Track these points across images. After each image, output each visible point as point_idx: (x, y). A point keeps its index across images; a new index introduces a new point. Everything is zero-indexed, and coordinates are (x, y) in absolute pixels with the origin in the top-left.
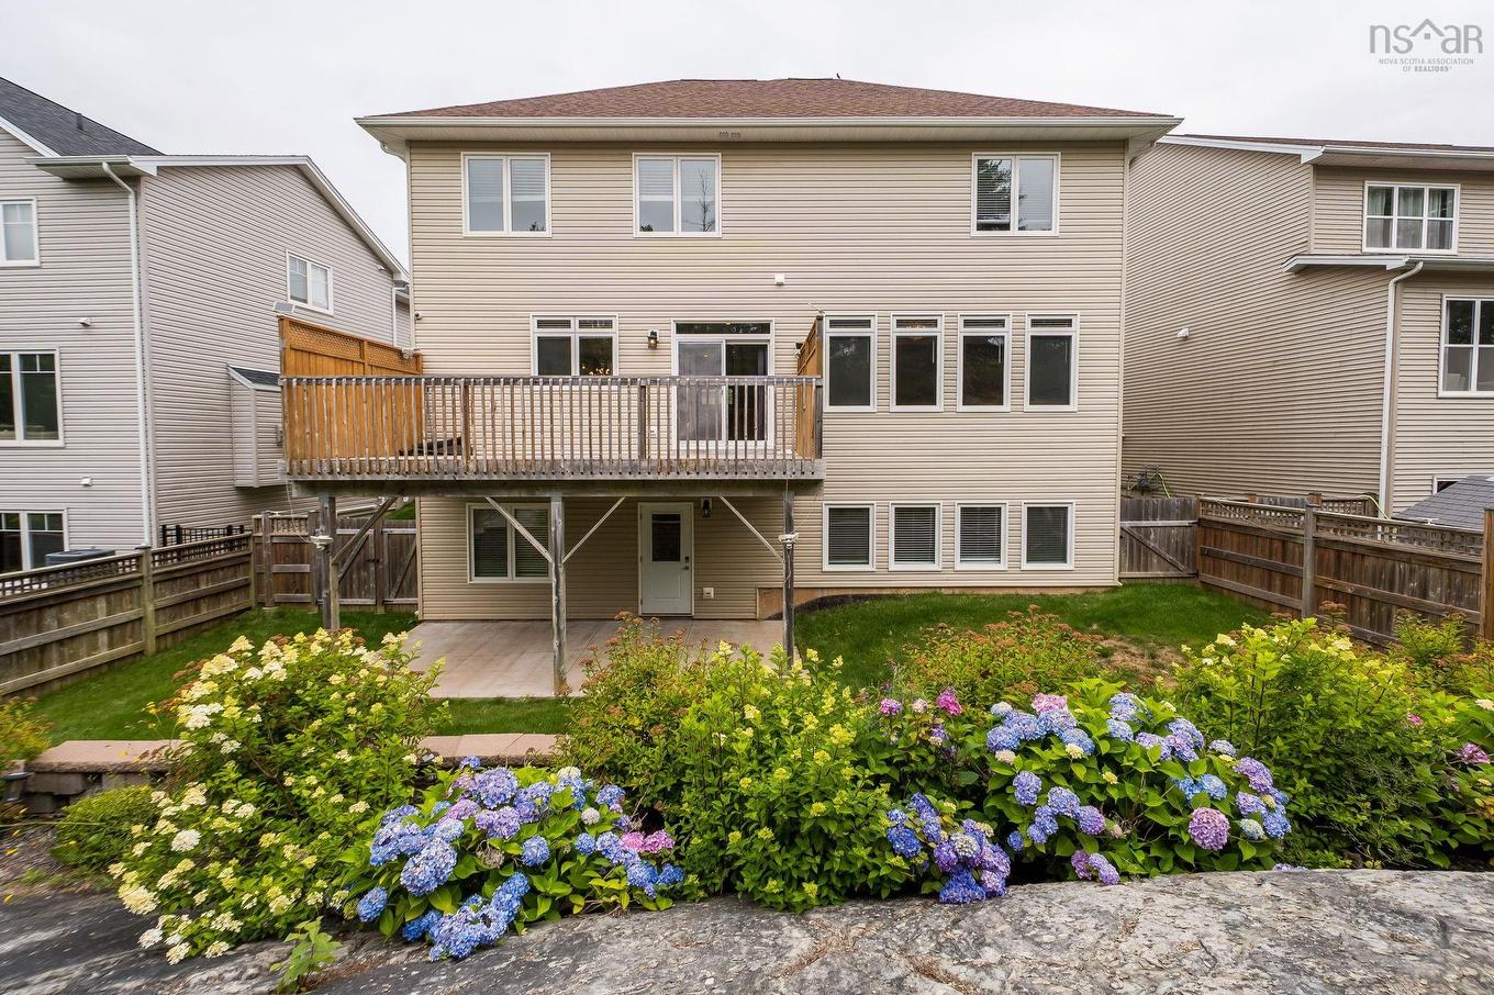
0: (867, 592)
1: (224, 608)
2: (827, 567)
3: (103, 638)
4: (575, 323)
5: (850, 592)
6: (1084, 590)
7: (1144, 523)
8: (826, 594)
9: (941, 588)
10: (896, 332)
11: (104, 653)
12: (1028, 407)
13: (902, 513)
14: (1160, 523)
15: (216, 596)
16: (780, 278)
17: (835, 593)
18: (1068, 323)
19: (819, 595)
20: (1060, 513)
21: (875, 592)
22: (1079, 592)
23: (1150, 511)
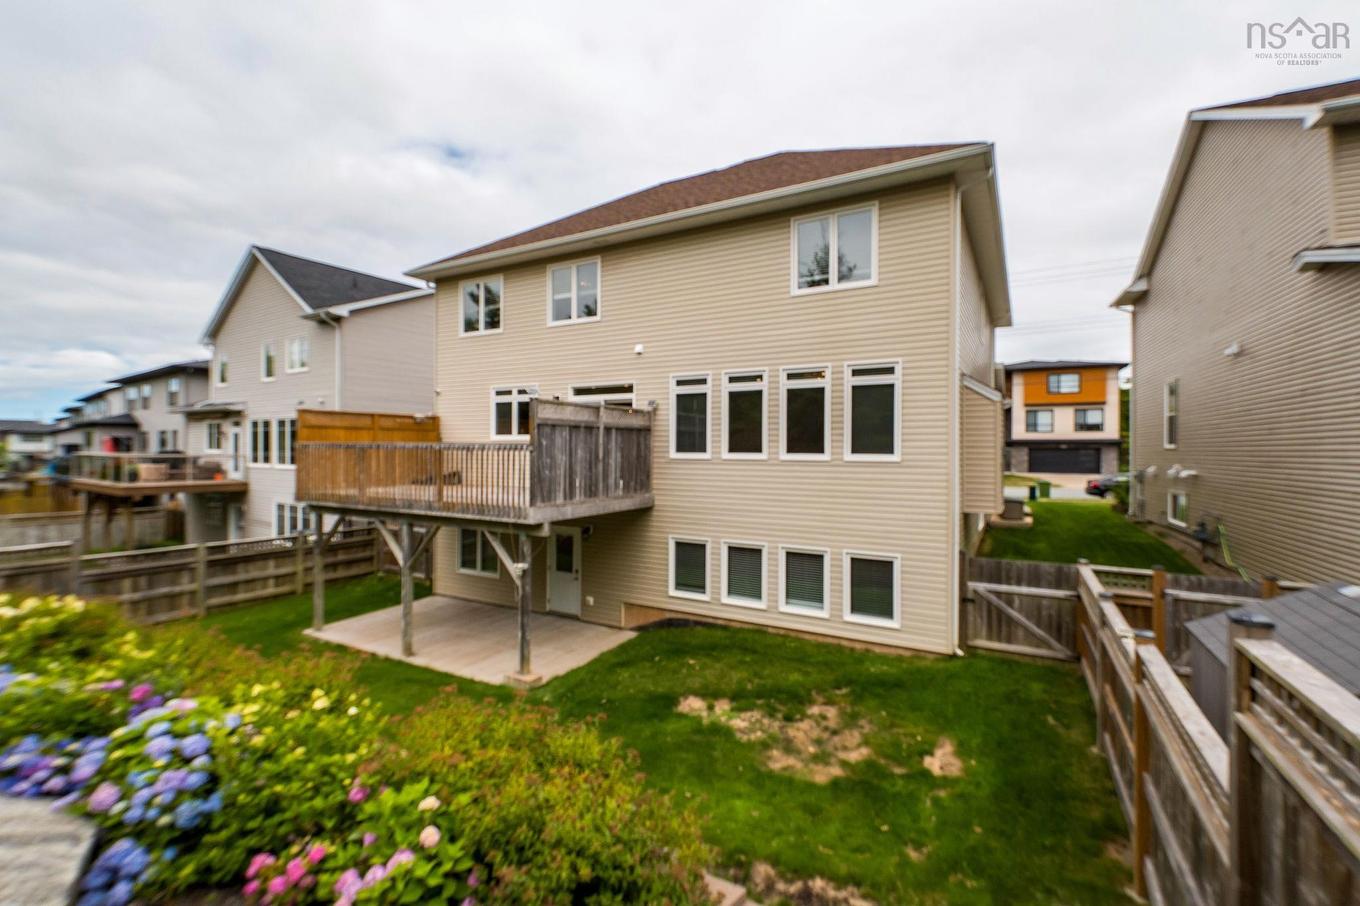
0: (704, 620)
1: (354, 571)
2: (673, 592)
3: (271, 582)
4: (515, 392)
5: (692, 618)
6: (914, 653)
7: (1004, 588)
8: (673, 615)
9: (767, 626)
10: (729, 387)
11: (271, 590)
12: (849, 456)
13: (733, 550)
14: (1025, 590)
15: (349, 563)
16: (639, 348)
17: (680, 616)
18: (890, 371)
19: (668, 615)
20: (886, 566)
21: (711, 621)
22: (907, 654)
23: (1014, 574)
